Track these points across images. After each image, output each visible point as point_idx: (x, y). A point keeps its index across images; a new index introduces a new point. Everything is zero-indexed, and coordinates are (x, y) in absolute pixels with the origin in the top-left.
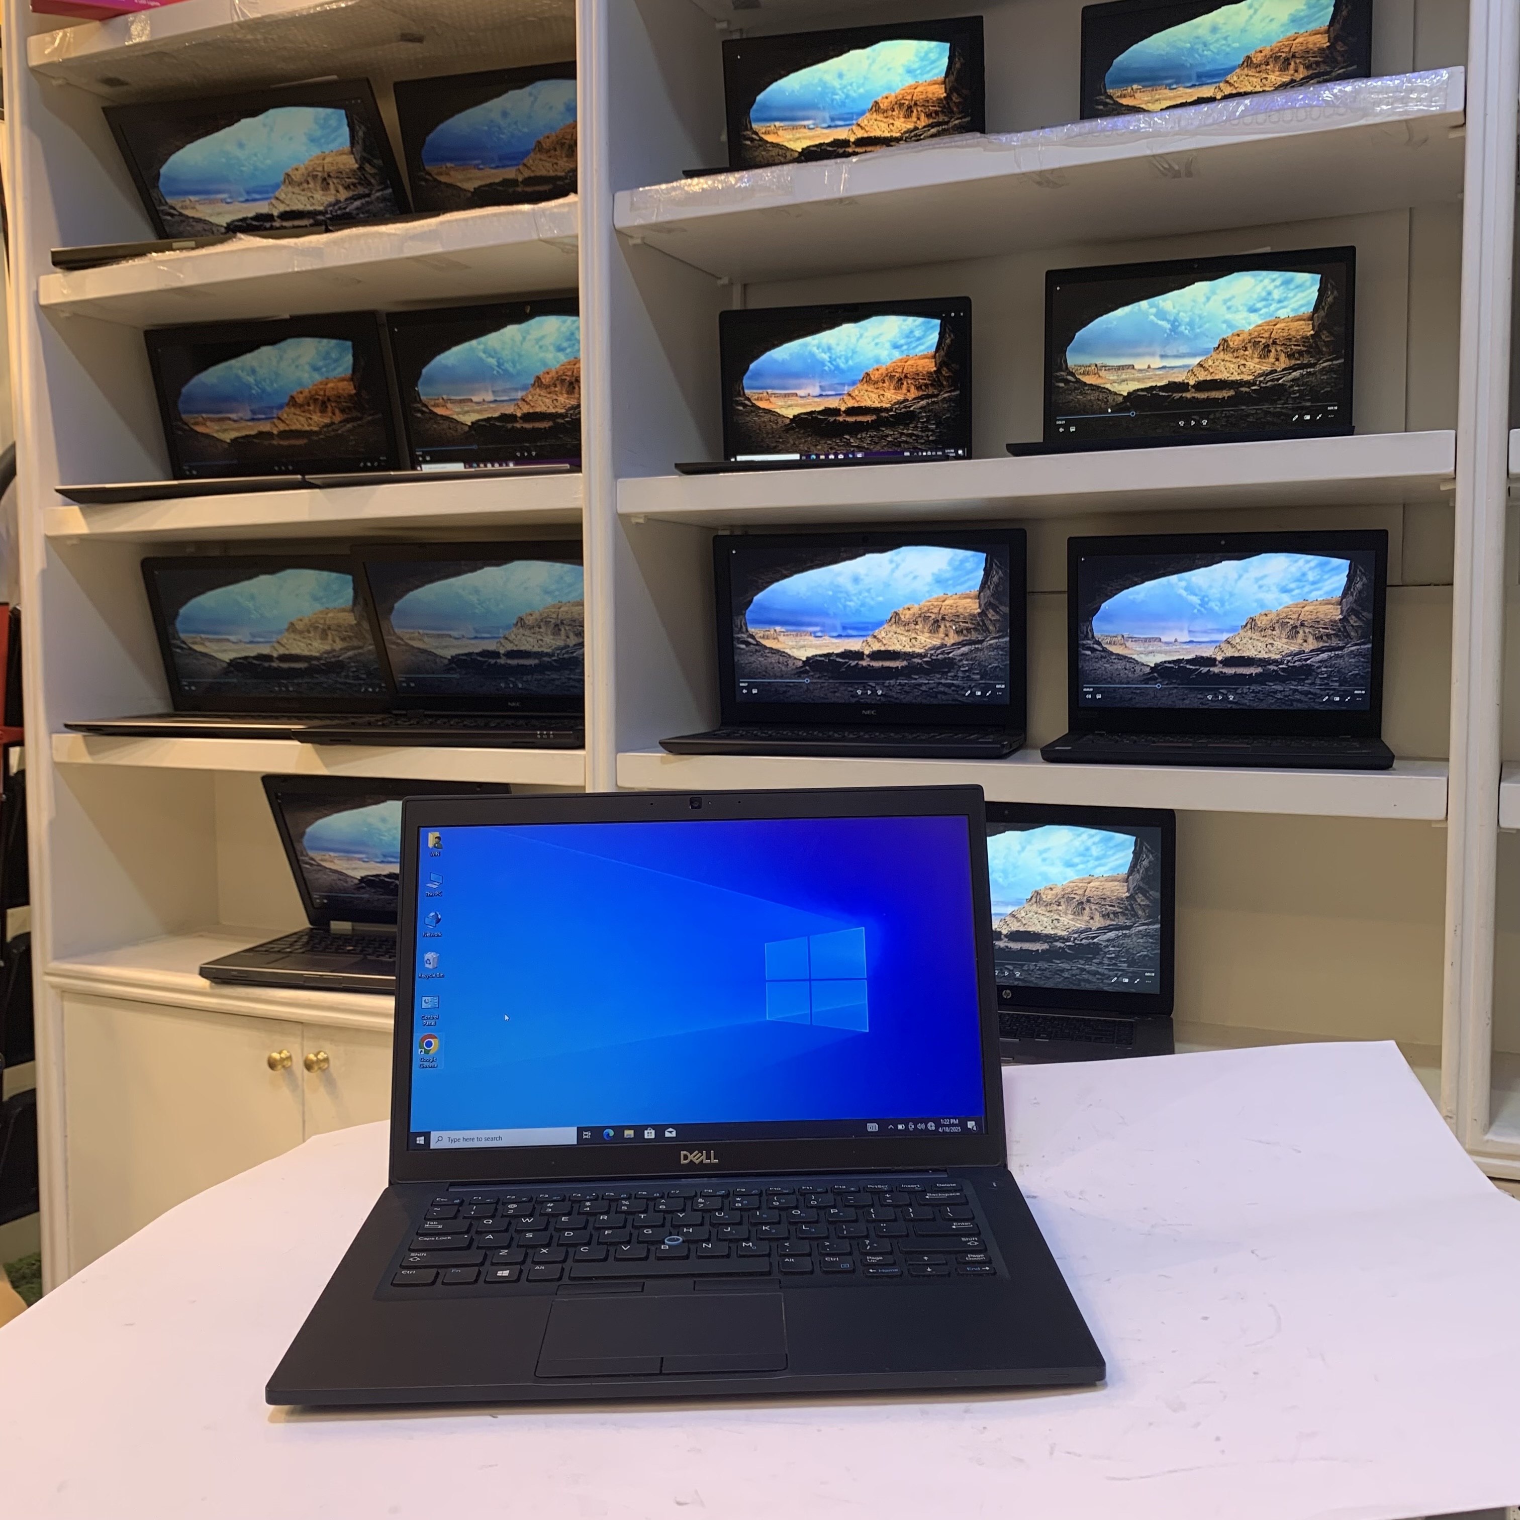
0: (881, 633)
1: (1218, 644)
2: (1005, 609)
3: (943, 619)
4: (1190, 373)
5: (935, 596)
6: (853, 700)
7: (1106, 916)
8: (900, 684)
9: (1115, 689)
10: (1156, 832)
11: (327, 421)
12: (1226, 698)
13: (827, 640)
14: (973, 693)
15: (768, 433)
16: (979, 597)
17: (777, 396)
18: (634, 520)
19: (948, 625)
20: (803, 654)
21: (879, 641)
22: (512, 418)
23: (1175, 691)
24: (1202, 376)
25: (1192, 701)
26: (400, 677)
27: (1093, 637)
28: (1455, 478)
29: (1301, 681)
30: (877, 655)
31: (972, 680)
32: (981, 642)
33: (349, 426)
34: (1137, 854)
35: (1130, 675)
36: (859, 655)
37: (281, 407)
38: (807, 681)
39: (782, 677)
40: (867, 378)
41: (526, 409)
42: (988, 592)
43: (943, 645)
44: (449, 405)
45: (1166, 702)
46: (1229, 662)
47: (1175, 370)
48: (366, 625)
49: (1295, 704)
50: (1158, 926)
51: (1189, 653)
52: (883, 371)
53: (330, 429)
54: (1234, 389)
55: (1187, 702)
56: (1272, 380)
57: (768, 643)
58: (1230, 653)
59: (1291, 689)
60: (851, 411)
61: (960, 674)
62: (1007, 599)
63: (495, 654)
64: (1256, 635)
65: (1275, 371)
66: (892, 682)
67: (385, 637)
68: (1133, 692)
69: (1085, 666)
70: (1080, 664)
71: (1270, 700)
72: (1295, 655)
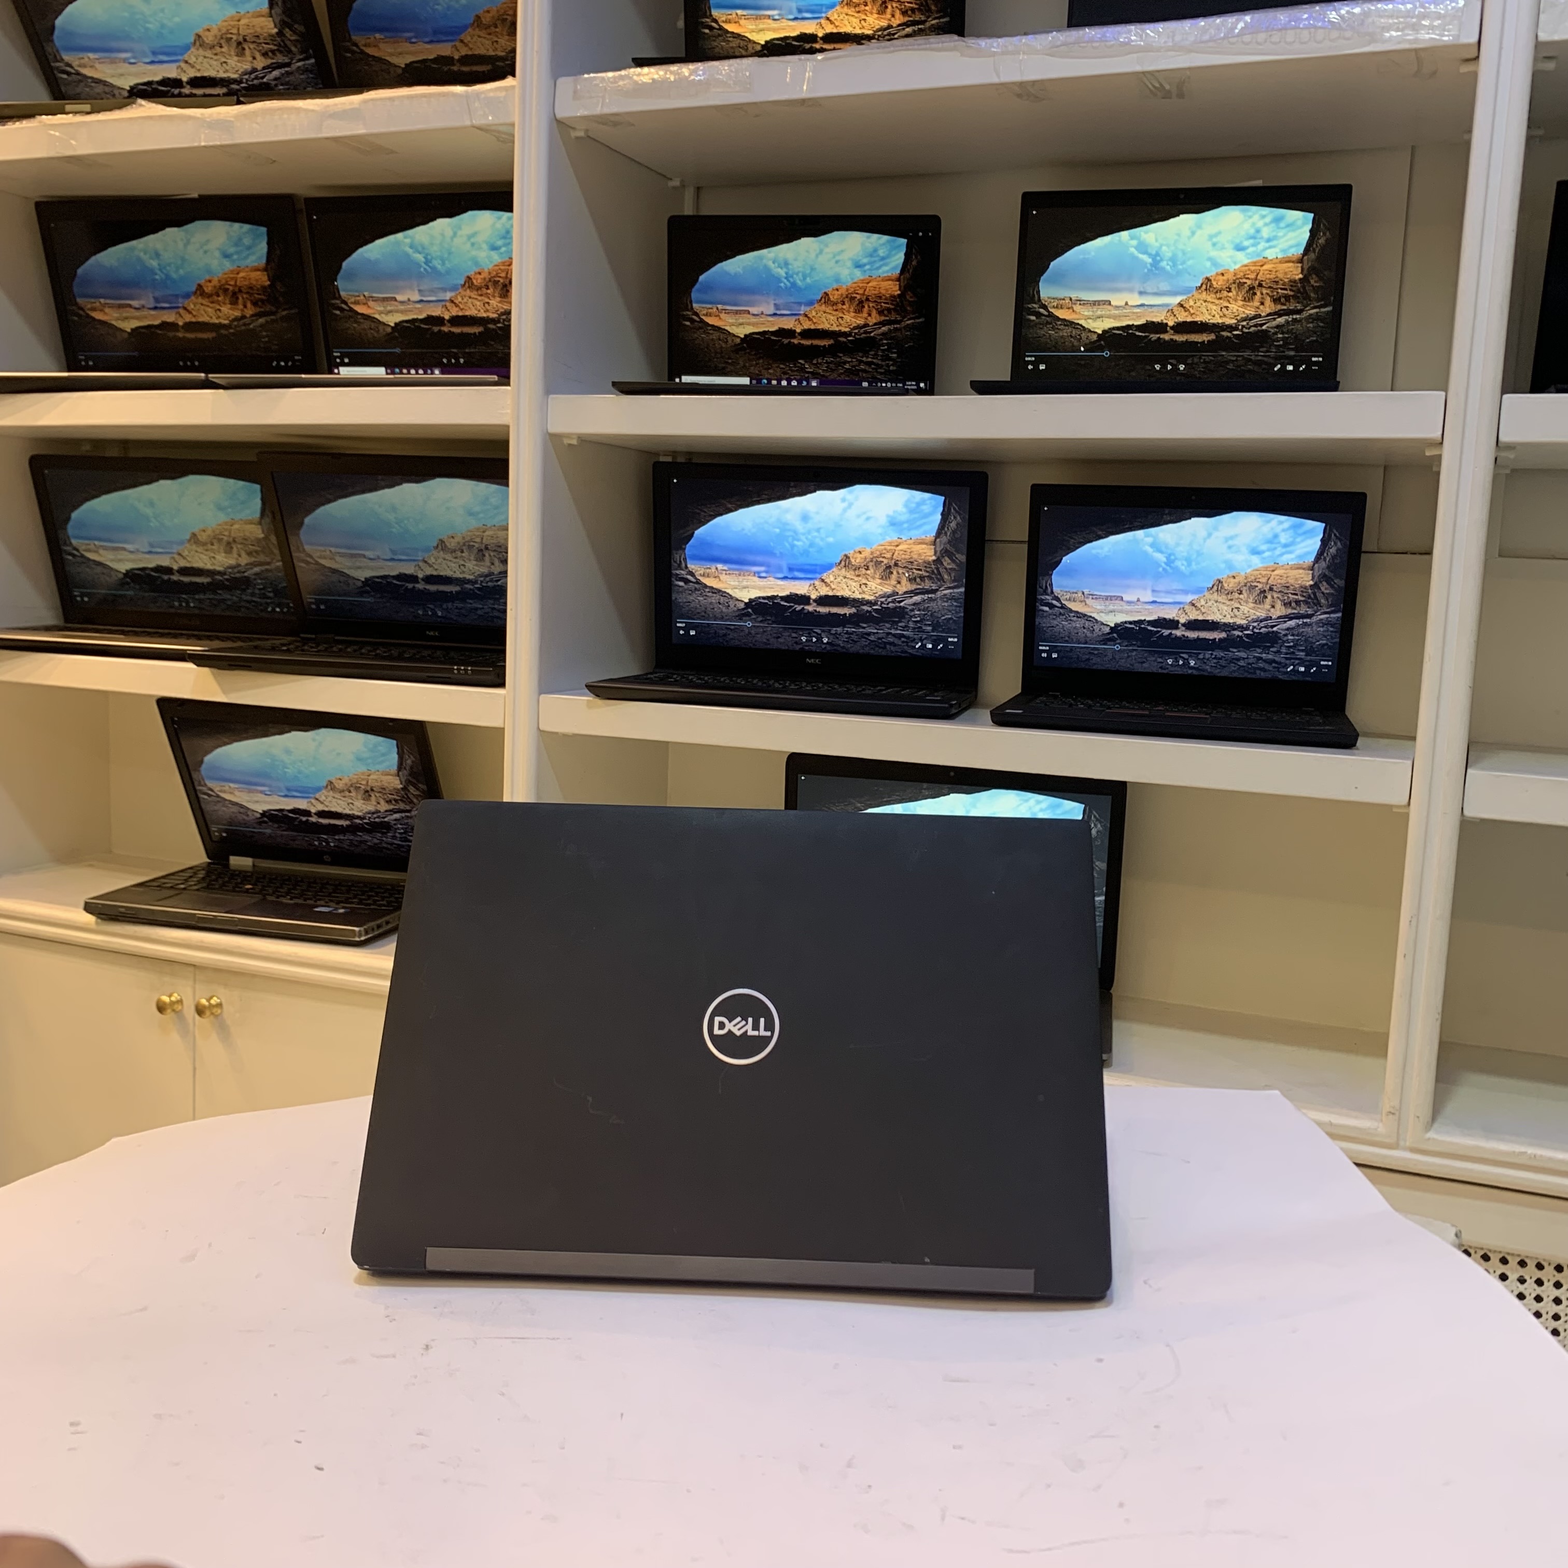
0: (829, 577)
1: (1182, 606)
2: (962, 558)
3: (896, 565)
4: (1170, 313)
5: (888, 539)
6: (798, 647)
8: (847, 633)
9: (1072, 649)
10: (1106, 801)
11: (238, 314)
12: (1186, 663)
13: (771, 581)
14: (923, 646)
15: (716, 353)
16: (934, 543)
17: (727, 312)
18: (566, 441)
19: (901, 571)
20: (746, 596)
21: (827, 585)
22: (439, 320)
23: (1134, 653)
24: (1183, 317)
25: (1151, 665)
26: (308, 598)
27: (1052, 592)
28: (1442, 443)
29: (1266, 649)
30: (824, 600)
31: (923, 631)
32: (934, 591)
33: (262, 320)
35: (1089, 634)
36: (805, 599)
37: (187, 296)
38: (749, 624)
39: (722, 619)
40: (826, 299)
41: (455, 312)
42: (944, 539)
43: (895, 593)
44: (371, 303)
45: (1124, 664)
46: (1193, 625)
47: (1154, 309)
48: (273, 538)
49: (1258, 672)
50: (1102, 898)
51: (1151, 613)
52: (843, 291)
53: (241, 322)
54: (1214, 332)
55: (1146, 665)
56: (1255, 326)
57: (708, 582)
58: (1194, 615)
59: (1255, 657)
60: (807, 334)
61: (911, 625)
62: (964, 547)
63: (413, 578)
64: (1223, 598)
65: (1260, 316)
66: (839, 630)
67: (294, 554)
68: (1091, 652)
69: (1042, 622)
70: (1038, 620)
71: (1233, 667)
72: (1261, 621)
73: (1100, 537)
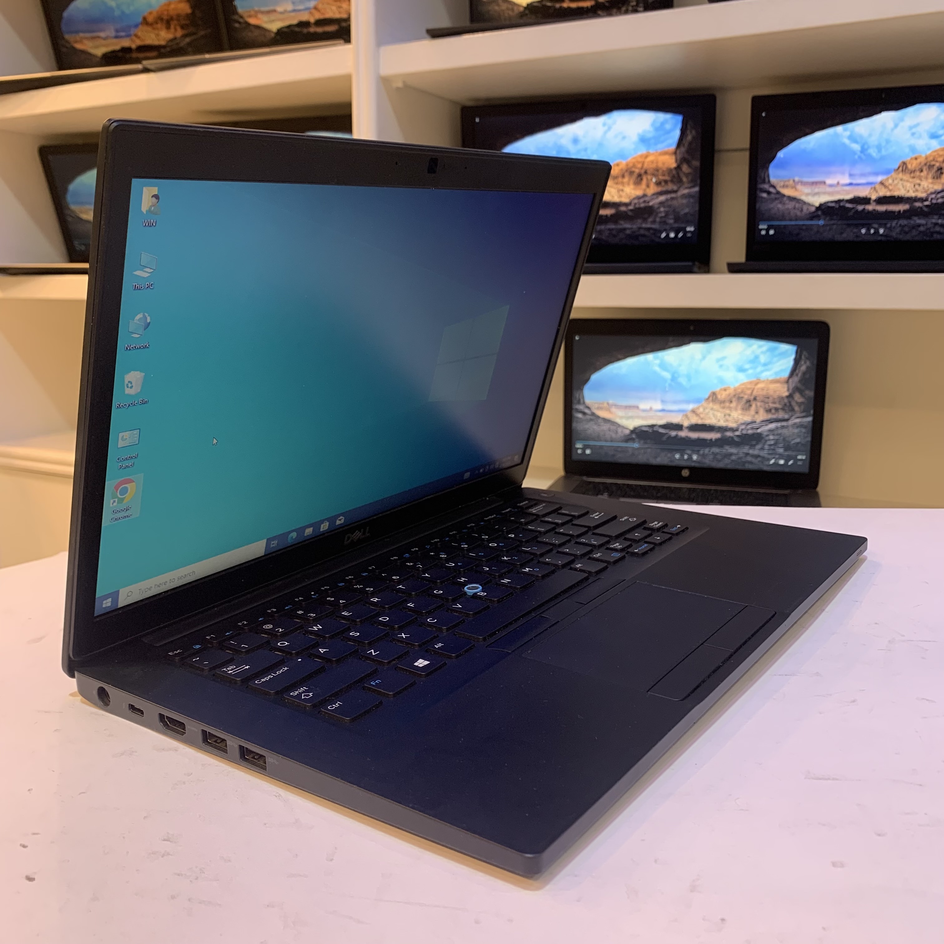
1: (873, 186)
2: (697, 163)
3: (646, 172)
7: (769, 411)
8: (609, 230)
9: (785, 226)
10: (814, 343)
11: (171, 36)
12: (877, 232)
14: (668, 235)
16: (675, 153)
18: (393, 81)
19: (649, 177)
22: (307, 24)
23: (835, 227)
25: (848, 235)
27: (769, 181)
31: (668, 224)
32: (675, 192)
33: (188, 39)
34: (797, 361)
35: (799, 213)
37: (136, 26)
41: (318, 16)
42: (683, 149)
43: (645, 195)
44: (260, 16)
45: (827, 236)
46: (882, 200)
49: (935, 235)
50: (810, 419)
51: (848, 193)
53: (174, 42)
55: (844, 235)
58: (883, 192)
59: (932, 223)
61: (658, 219)
62: (698, 154)
66: (604, 227)
68: (800, 227)
69: (761, 207)
70: (758, 206)
71: (914, 233)
72: (939, 193)
73: (806, 134)
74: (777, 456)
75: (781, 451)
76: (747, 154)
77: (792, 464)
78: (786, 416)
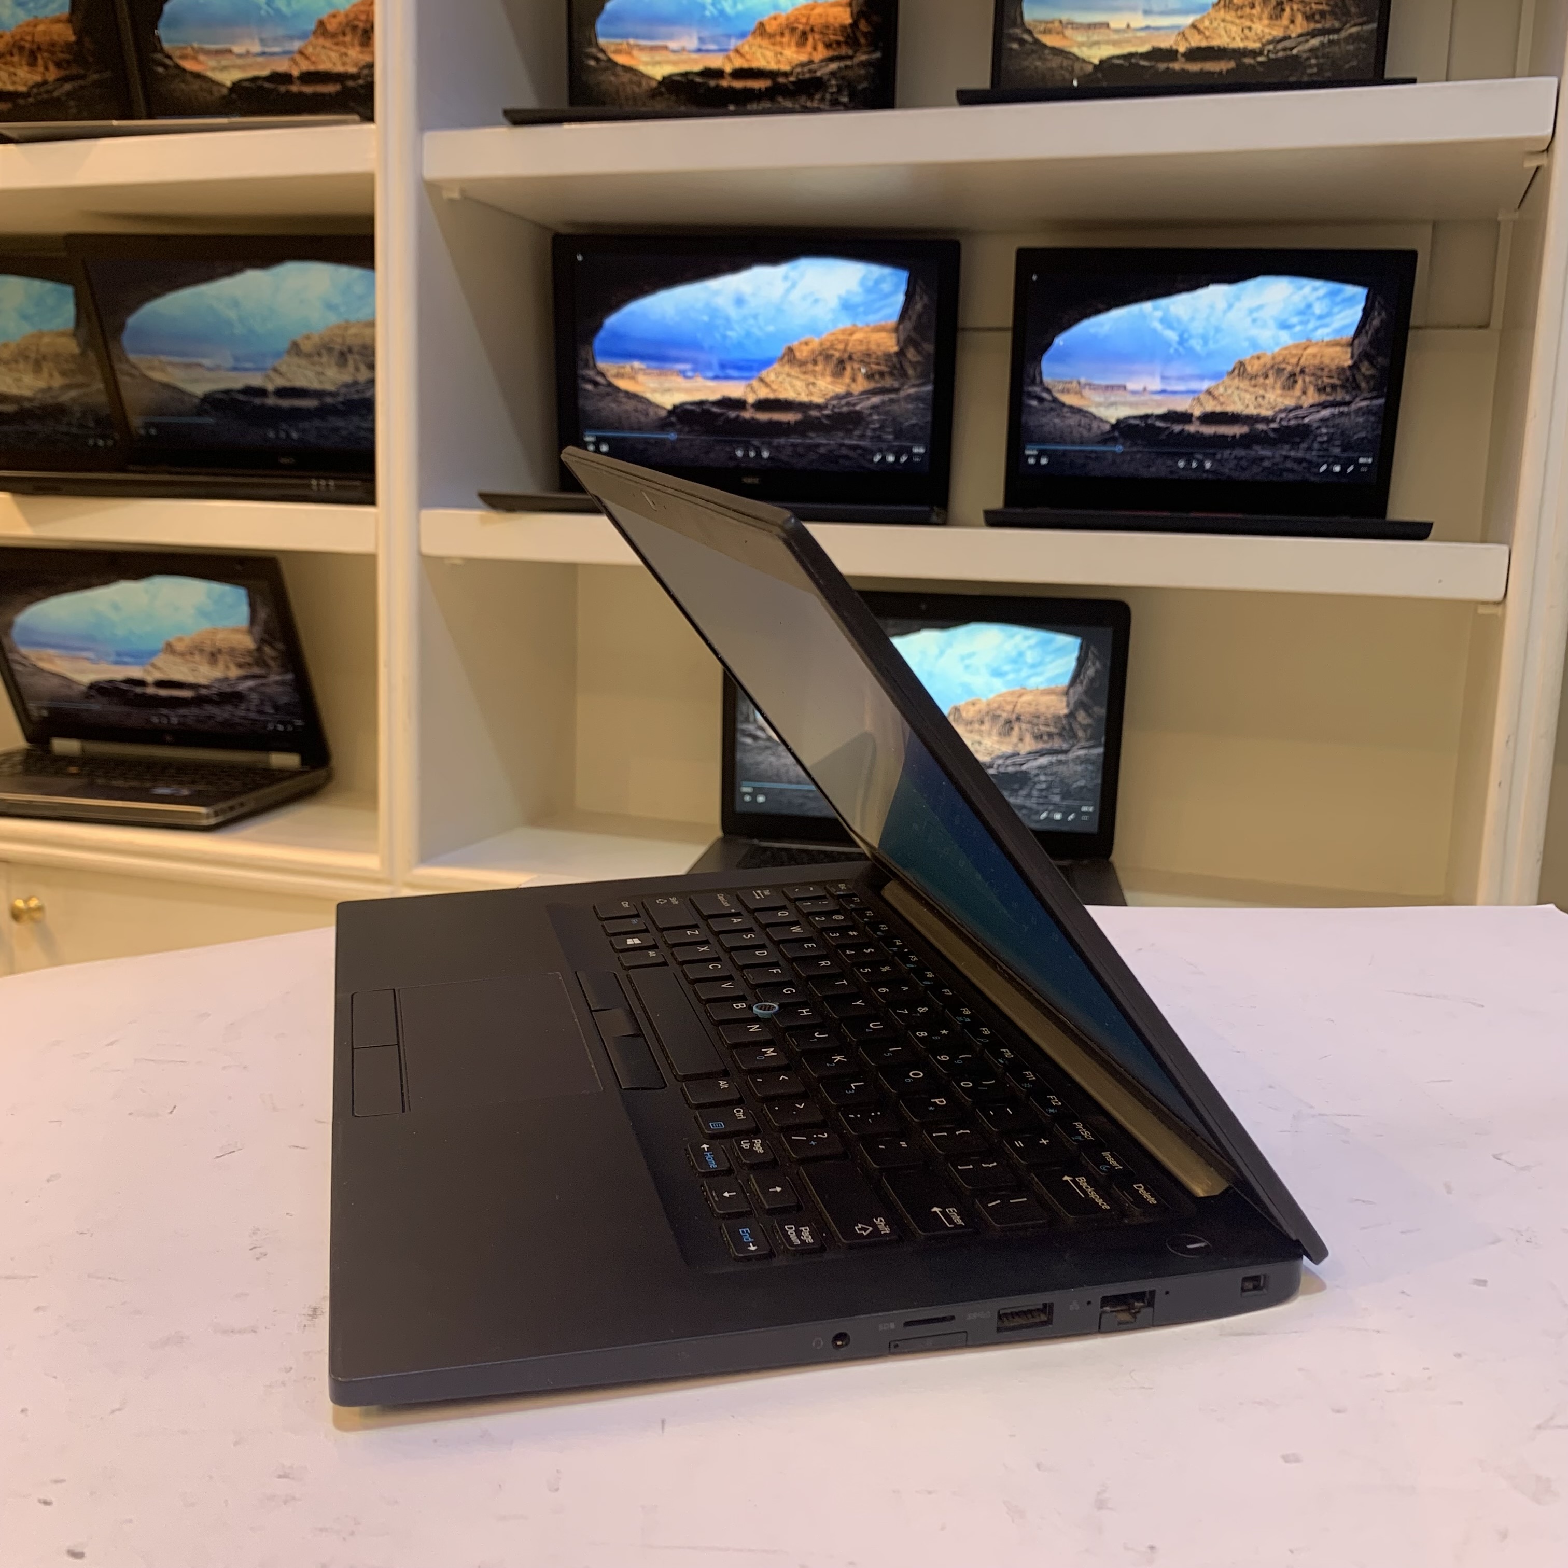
0: (769, 374)
1: (1196, 396)
2: (929, 348)
3: (850, 358)
4: (1182, 35)
5: (841, 326)
6: (731, 464)
7: (1039, 737)
8: (793, 445)
9: (1065, 453)
10: (1106, 634)
11: (38, 78)
12: (1201, 464)
13: (699, 382)
14: (884, 459)
15: (627, 99)
16: (896, 330)
17: (642, 48)
18: (447, 195)
19: (856, 366)
20: (668, 400)
21: (767, 385)
22: (286, 78)
23: (1139, 456)
24: (1196, 41)
25: (1158, 469)
26: (136, 422)
27: (1041, 381)
28: (1548, 150)
29: (1295, 446)
30: (763, 405)
31: (884, 441)
32: (896, 390)
33: (68, 87)
34: (1081, 662)
35: (1085, 433)
36: (740, 404)
38: (672, 436)
39: (640, 429)
40: (761, 30)
41: (305, 66)
42: (908, 324)
43: (849, 394)
44: (202, 57)
45: (1127, 469)
46: (1209, 418)
47: (1162, 32)
48: (92, 355)
49: (1285, 474)
50: (1100, 750)
51: (1159, 404)
52: (782, 20)
53: (42, 89)
54: (1235, 59)
55: (1153, 469)
56: (1284, 49)
57: (623, 384)
58: (1210, 406)
59: (1282, 455)
60: (739, 74)
61: (869, 433)
62: (932, 334)
63: (261, 392)
64: (1244, 384)
65: (1289, 38)
66: (782, 441)
67: (117, 366)
68: (1087, 455)
69: (1029, 420)
70: (1024, 419)
71: (1256, 469)
72: (1291, 411)
73: (1098, 312)
74: (1051, 807)
75: (1057, 799)
76: (1008, 336)
77: (1073, 820)
78: (1065, 746)
